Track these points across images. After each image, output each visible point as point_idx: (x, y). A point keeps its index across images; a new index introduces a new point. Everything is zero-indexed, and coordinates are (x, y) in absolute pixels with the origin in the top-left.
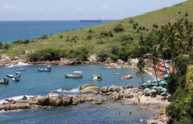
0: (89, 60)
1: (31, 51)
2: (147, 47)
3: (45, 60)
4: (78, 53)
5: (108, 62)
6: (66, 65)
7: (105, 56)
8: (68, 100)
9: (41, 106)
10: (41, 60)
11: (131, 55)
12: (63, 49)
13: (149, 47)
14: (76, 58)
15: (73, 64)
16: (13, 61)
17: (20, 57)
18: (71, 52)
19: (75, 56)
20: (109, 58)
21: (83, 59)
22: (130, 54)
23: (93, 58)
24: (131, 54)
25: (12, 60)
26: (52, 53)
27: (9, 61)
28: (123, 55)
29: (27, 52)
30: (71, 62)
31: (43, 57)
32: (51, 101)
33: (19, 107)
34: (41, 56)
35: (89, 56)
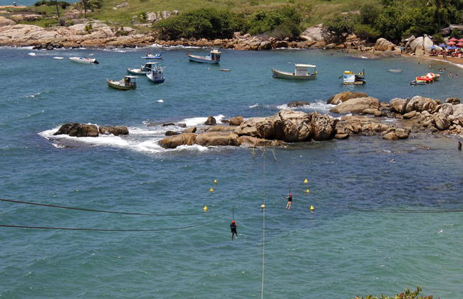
0: (304, 40)
1: (161, 15)
2: (449, 8)
3: (198, 36)
4: (278, 22)
5: (352, 45)
6: (251, 49)
7: (345, 30)
8: (328, 128)
9: (264, 140)
10: (188, 37)
11: (412, 28)
12: (236, 10)
13: (454, 9)
14: (273, 33)
15: (268, 48)
16: (121, 37)
17: (136, 28)
18: (259, 17)
19: (269, 27)
20: (354, 36)
21: (292, 36)
22: (407, 27)
23: (314, 33)
24: (411, 25)
25: (117, 34)
26: (213, 21)
27: (111, 36)
28: (391, 27)
29: (151, 16)
30: (263, 44)
31: (192, 29)
32: (288, 129)
33: (216, 140)
34: (187, 26)
35: (304, 30)
